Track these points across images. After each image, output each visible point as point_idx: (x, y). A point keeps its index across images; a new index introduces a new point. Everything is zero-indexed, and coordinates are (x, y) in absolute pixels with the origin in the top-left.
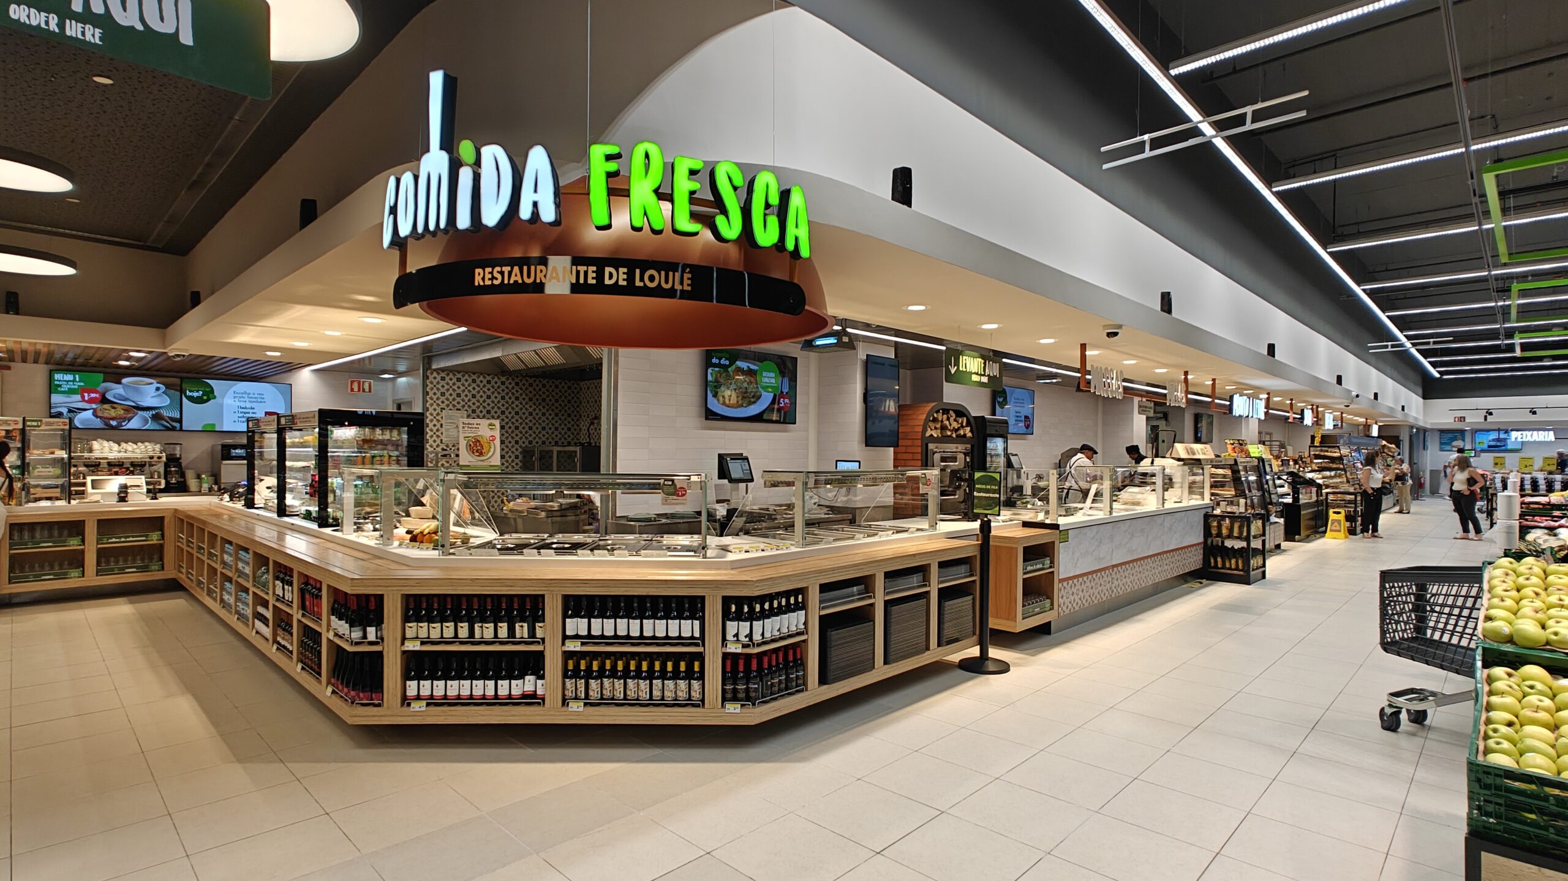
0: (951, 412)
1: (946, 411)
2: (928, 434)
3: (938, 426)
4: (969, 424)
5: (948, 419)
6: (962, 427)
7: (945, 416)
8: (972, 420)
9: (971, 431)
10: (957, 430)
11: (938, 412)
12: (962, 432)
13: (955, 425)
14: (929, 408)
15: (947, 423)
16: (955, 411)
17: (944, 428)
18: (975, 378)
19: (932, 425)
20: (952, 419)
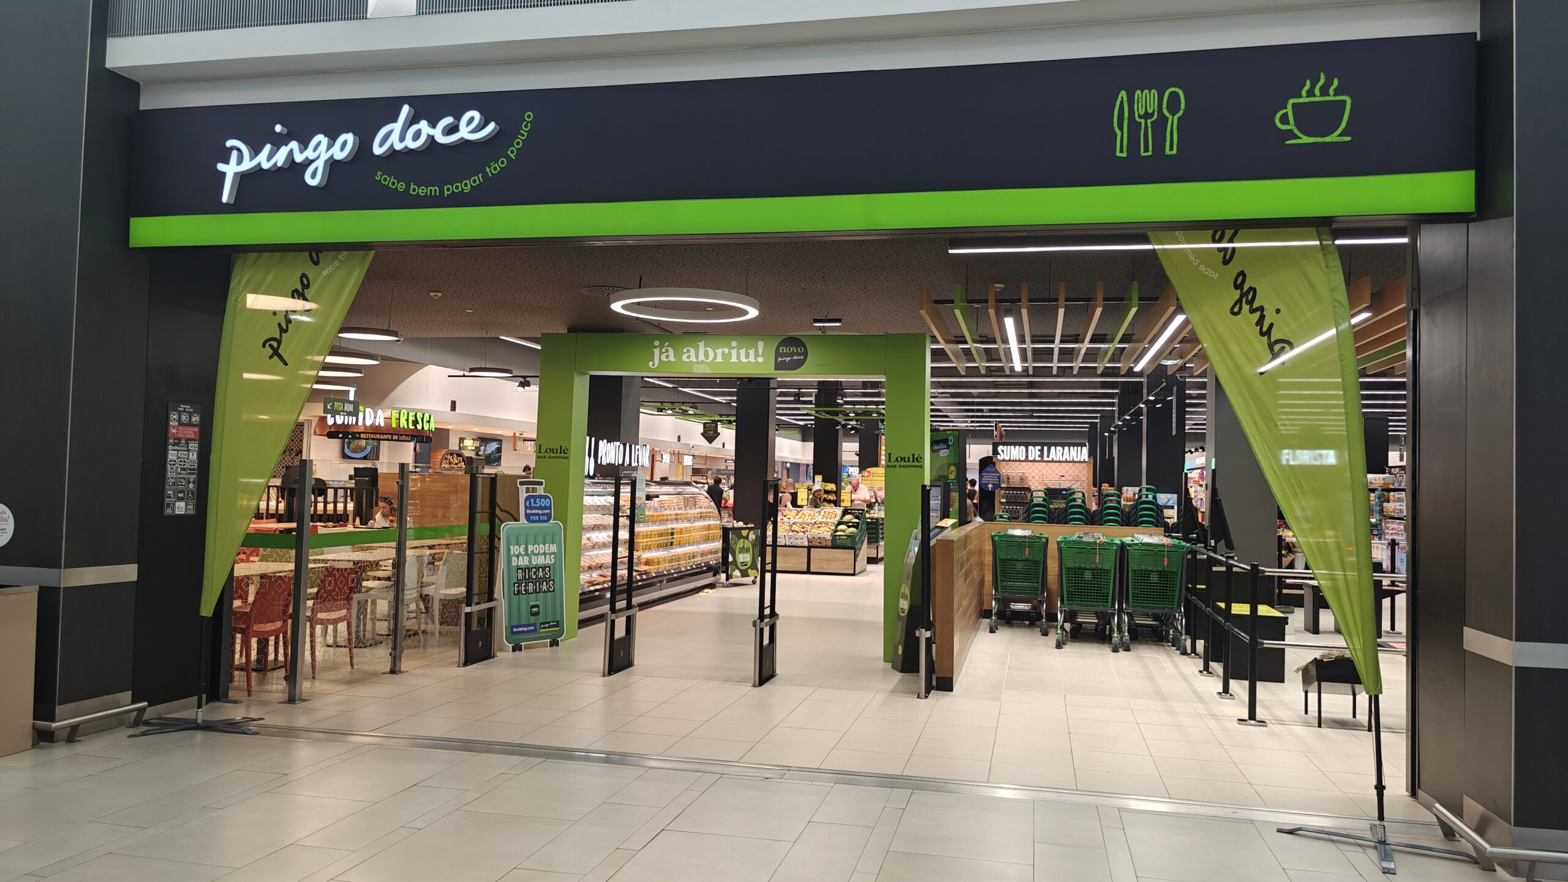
0: (455, 455)
1: (452, 454)
2: (443, 466)
3: (448, 462)
4: (463, 460)
5: (453, 458)
6: (460, 462)
7: (451, 457)
8: (465, 459)
9: (465, 464)
10: (457, 464)
11: (448, 454)
12: (459, 465)
13: (456, 461)
14: (443, 453)
15: (452, 460)
16: (457, 454)
17: (450, 463)
18: (470, 448)
19: (444, 461)
20: (455, 458)
